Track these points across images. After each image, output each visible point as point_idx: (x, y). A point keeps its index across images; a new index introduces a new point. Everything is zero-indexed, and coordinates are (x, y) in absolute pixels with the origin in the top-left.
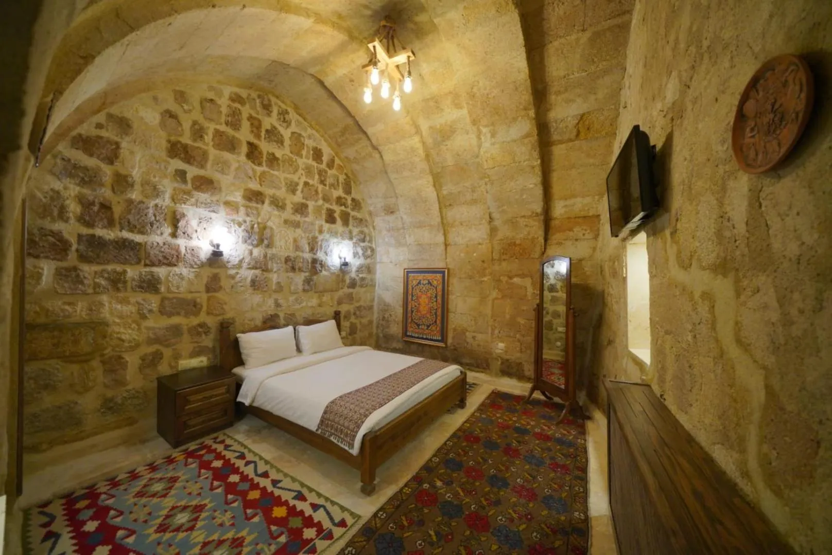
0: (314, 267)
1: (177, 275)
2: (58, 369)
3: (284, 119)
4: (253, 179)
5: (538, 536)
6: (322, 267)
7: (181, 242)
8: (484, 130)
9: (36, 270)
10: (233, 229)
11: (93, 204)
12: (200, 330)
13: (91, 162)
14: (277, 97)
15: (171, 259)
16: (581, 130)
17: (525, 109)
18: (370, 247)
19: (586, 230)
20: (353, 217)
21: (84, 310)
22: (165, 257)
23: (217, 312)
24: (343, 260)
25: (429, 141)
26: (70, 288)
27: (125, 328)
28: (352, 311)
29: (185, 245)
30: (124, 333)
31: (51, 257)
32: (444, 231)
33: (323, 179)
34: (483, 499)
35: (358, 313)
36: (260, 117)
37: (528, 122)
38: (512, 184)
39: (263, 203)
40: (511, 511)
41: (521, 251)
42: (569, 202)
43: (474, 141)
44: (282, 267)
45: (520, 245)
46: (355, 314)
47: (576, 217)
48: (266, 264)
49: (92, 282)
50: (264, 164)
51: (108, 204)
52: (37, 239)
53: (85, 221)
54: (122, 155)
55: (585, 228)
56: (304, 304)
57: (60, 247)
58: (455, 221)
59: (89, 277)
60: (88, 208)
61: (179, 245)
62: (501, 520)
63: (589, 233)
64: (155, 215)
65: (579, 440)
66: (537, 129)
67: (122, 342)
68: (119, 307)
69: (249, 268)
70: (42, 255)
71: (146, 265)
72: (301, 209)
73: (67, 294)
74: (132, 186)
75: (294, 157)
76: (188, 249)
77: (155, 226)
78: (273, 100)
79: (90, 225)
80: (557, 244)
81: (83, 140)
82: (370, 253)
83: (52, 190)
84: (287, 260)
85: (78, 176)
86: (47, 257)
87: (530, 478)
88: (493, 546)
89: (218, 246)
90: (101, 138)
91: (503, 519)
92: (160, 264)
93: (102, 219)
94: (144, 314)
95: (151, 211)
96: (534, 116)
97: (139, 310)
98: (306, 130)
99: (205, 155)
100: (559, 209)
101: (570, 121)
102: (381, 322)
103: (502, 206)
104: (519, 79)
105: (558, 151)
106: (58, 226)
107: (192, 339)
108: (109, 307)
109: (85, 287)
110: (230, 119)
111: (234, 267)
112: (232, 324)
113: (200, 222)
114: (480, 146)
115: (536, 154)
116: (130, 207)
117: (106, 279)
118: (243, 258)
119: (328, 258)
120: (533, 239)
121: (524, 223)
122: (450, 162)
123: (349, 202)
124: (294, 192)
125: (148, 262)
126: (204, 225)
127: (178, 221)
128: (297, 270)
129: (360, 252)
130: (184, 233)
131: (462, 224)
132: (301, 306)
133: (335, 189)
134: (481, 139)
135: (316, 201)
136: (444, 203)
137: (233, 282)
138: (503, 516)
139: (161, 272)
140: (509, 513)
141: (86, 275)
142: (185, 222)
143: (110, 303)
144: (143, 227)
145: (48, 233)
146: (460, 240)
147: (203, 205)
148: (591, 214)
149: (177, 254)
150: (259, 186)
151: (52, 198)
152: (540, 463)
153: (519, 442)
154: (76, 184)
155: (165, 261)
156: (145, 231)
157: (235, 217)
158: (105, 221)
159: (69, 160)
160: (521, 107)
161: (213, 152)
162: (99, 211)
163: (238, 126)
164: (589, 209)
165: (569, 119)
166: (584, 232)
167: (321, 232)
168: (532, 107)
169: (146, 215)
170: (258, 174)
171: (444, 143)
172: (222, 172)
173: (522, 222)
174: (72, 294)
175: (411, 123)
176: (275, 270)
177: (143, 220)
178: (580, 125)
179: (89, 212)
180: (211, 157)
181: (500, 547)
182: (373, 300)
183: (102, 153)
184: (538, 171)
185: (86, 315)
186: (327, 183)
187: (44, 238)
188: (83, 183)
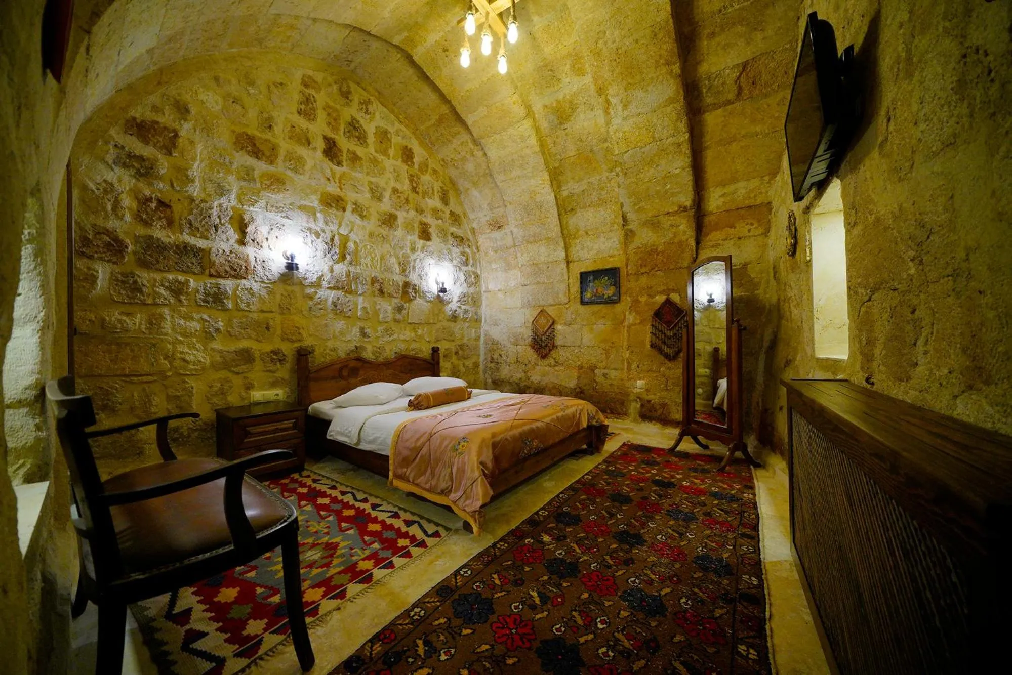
0: (405, 293)
1: (246, 289)
2: (116, 389)
3: (367, 110)
4: (332, 182)
5: (689, 602)
6: (415, 293)
7: (250, 251)
8: (613, 101)
9: (91, 272)
10: (309, 240)
11: (150, 200)
12: (275, 357)
13: (147, 151)
14: (358, 84)
15: (238, 271)
16: (743, 85)
17: (668, 63)
18: (474, 273)
19: (752, 224)
20: (452, 234)
21: (143, 322)
22: (232, 268)
23: (294, 338)
24: (441, 286)
25: (544, 125)
26: (128, 296)
27: (189, 348)
28: (454, 349)
29: (255, 254)
30: (188, 353)
31: (106, 259)
32: (565, 244)
33: (415, 185)
34: (607, 557)
35: (460, 352)
36: (338, 107)
37: (672, 81)
38: (652, 170)
39: (344, 210)
40: (648, 572)
41: (665, 260)
42: (729, 189)
43: (601, 121)
44: (368, 289)
45: (663, 252)
46: (457, 353)
47: (738, 209)
48: (349, 284)
49: (151, 291)
50: (345, 163)
51: (167, 201)
52: (90, 237)
53: (142, 220)
54: (181, 144)
55: (750, 221)
56: (395, 336)
57: (115, 248)
58: (578, 231)
59: (148, 285)
60: (144, 204)
61: (248, 255)
62: (634, 582)
63: (756, 228)
64: (219, 217)
65: (745, 495)
66: (684, 91)
67: (186, 364)
68: (182, 322)
69: (329, 288)
70: (96, 255)
71: (211, 276)
72: (389, 220)
73: (123, 303)
74: (193, 181)
75: (381, 158)
76: (258, 260)
77: (220, 231)
78: (353, 86)
79: (147, 224)
80: (713, 247)
81: (137, 125)
82: (474, 279)
83: (105, 181)
84: (374, 281)
85: (133, 166)
86: (101, 259)
87: (675, 534)
88: (622, 612)
89: (292, 257)
90: (158, 123)
91: (637, 581)
92: (227, 275)
93: (160, 218)
94: (210, 333)
95: (215, 212)
96: (679, 71)
97: (204, 328)
98: (393, 125)
99: (274, 148)
100: (715, 201)
101: (728, 75)
102: (489, 365)
103: (639, 203)
104: (658, 20)
105: (712, 120)
106: (112, 224)
107: (265, 366)
108: (171, 322)
109: (144, 296)
110: (303, 107)
111: (312, 285)
112: (310, 353)
113: (272, 229)
114: (608, 123)
115: (683, 126)
116: (192, 206)
117: (167, 288)
118: (323, 275)
119: (424, 283)
120: (681, 243)
121: (669, 222)
122: (572, 151)
123: (447, 215)
124: (379, 199)
125: (213, 272)
126: (275, 232)
127: (246, 226)
128: (386, 295)
129: (463, 278)
130: (253, 241)
131: (587, 233)
132: (391, 338)
133: (430, 198)
134: (609, 114)
135: (407, 211)
136: (564, 208)
137: (311, 303)
138: (636, 577)
139: (228, 284)
140: (646, 575)
141: (145, 282)
142: (253, 227)
143: (172, 317)
144: (207, 230)
145: (101, 231)
146: (584, 254)
147: (274, 209)
148: (759, 202)
149: (244, 264)
150: (339, 190)
151: (106, 192)
152: (689, 518)
153: (660, 496)
154: (130, 175)
155: (233, 273)
156: (209, 235)
157: (312, 225)
158: (164, 221)
159: (123, 148)
160: (662, 61)
161: (284, 146)
162: (157, 208)
163: (312, 116)
164: (755, 196)
165: (727, 72)
166: (749, 227)
167: (413, 250)
168: (676, 58)
169: (209, 216)
170: (338, 176)
171: (562, 127)
172: (296, 171)
173: (666, 221)
174: (130, 303)
175: (520, 101)
176: (360, 292)
177: (207, 223)
178: (742, 79)
179: (146, 209)
180: (282, 152)
181: (632, 614)
182: (478, 339)
183: (159, 141)
184: (686, 149)
185: (146, 329)
186: (420, 192)
187: (97, 236)
188: (139, 175)
